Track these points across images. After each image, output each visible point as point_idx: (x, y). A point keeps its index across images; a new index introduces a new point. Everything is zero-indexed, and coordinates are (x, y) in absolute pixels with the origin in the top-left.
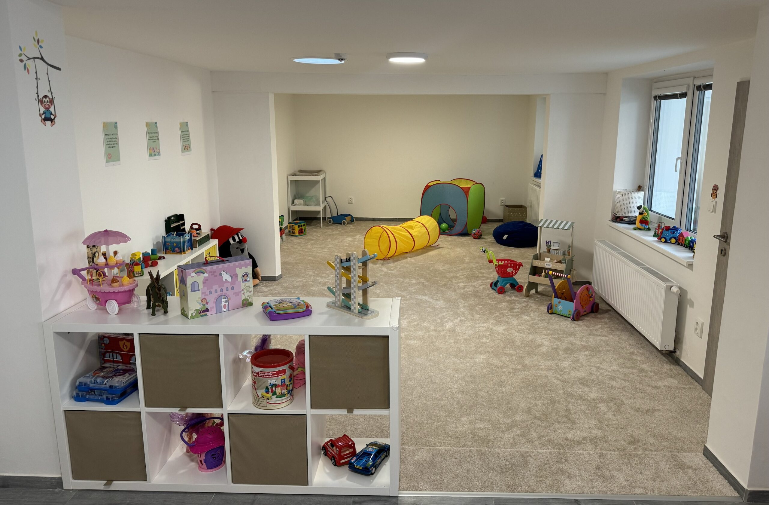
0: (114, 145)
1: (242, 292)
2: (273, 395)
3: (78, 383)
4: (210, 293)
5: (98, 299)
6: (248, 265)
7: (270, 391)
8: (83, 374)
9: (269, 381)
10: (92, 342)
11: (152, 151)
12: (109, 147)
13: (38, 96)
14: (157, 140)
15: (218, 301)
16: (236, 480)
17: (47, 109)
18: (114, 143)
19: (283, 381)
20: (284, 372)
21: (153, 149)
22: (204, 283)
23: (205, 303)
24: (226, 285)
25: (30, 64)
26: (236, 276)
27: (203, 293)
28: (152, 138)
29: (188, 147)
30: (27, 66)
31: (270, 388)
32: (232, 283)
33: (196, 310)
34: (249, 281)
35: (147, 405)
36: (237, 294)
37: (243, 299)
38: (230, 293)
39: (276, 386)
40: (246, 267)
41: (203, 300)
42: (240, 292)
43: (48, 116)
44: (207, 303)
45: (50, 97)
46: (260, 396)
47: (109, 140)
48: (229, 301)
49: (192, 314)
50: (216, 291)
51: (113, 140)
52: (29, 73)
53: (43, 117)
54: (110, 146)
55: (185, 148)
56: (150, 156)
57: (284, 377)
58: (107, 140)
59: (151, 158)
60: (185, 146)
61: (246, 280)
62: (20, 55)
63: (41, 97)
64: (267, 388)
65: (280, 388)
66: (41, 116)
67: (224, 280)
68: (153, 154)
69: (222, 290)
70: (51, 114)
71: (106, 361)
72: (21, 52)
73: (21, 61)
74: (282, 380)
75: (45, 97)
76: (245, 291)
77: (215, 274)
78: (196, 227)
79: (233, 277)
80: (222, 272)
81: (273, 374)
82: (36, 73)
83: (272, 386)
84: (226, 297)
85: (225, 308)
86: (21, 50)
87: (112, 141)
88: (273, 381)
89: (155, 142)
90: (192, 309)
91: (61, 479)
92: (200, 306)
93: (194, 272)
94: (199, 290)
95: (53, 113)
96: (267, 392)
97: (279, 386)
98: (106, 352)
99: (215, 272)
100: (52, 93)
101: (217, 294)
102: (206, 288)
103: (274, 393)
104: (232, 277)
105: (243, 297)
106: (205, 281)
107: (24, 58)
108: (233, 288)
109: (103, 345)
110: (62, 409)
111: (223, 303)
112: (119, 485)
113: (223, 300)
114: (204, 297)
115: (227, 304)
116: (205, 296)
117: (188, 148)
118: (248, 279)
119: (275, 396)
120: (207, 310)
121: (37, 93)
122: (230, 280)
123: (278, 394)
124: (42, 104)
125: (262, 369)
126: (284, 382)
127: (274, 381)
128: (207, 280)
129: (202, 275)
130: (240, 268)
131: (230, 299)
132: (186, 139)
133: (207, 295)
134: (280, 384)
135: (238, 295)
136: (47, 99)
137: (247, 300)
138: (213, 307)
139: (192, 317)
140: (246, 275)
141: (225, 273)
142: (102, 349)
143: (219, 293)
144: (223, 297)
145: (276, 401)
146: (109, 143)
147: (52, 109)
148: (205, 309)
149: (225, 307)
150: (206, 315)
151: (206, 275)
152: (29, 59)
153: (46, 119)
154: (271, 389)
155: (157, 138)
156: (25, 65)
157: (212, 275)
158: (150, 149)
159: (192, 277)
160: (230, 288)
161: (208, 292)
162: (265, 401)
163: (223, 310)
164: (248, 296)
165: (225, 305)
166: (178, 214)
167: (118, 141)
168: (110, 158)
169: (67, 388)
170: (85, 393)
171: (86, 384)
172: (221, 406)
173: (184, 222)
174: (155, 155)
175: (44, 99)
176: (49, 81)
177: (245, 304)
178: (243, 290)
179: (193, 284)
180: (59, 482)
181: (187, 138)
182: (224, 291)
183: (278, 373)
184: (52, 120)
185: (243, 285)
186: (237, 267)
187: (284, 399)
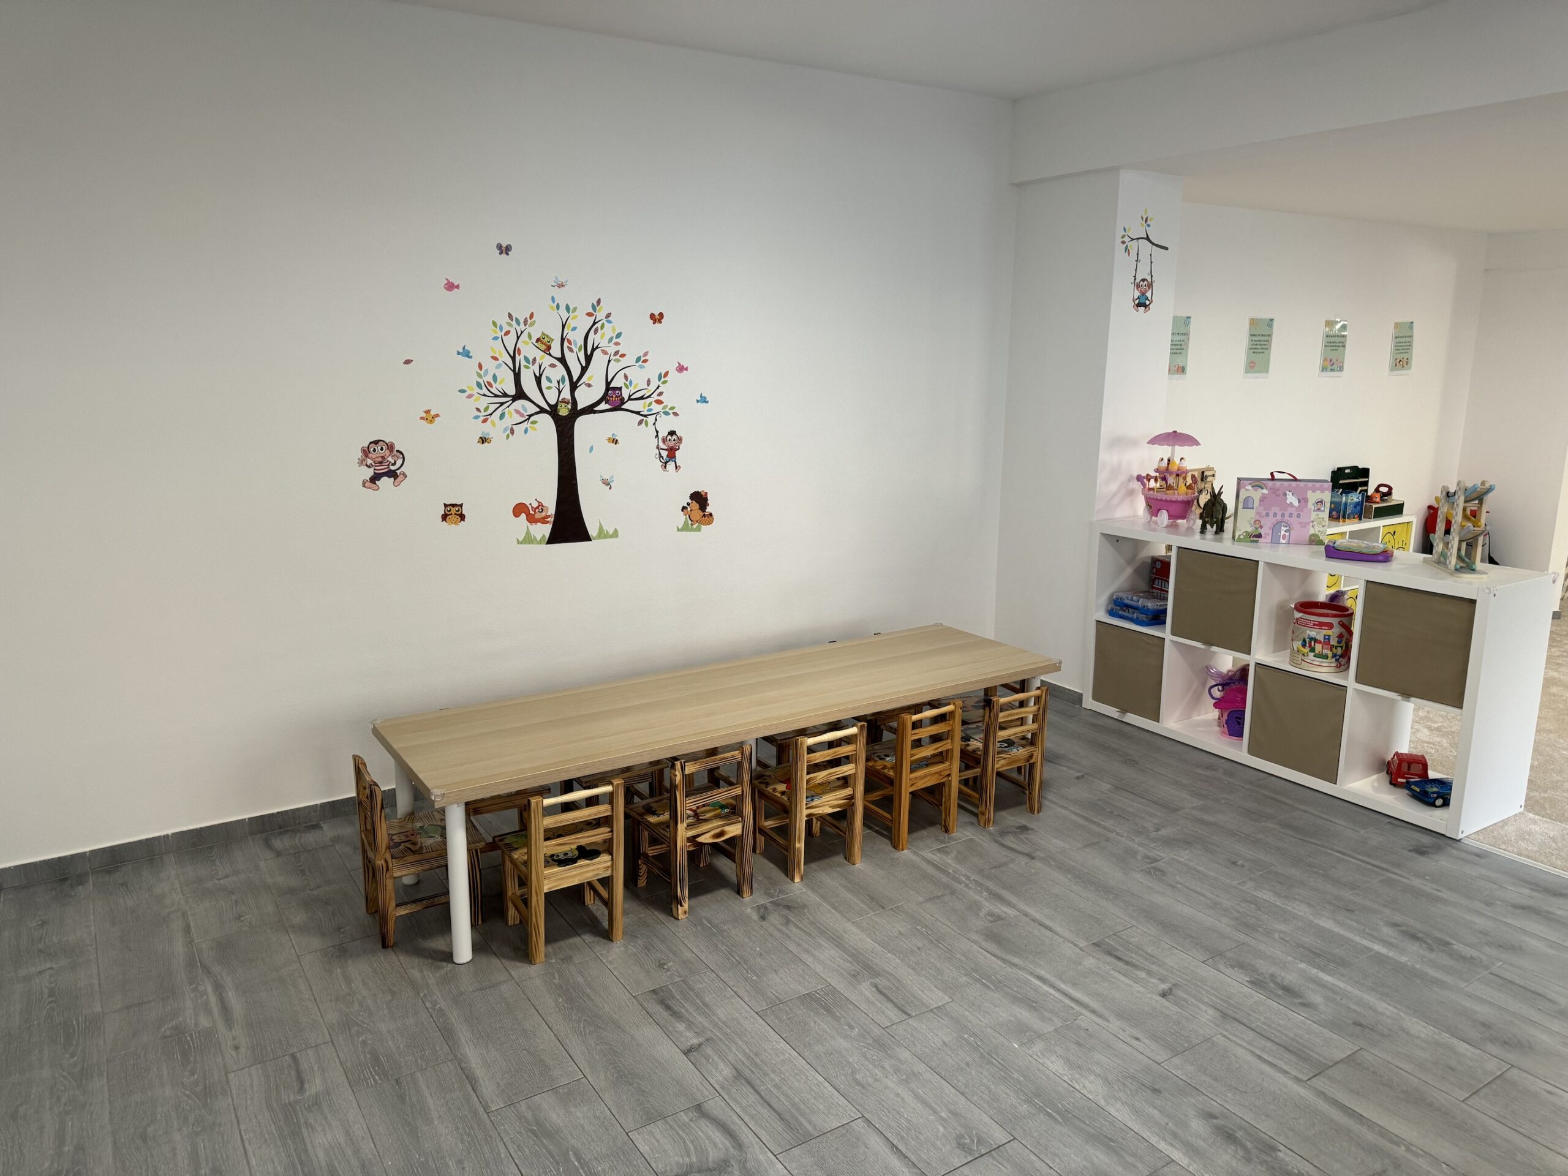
0: (1262, 351)
1: (1311, 524)
2: (1310, 651)
3: (1114, 597)
4: (1267, 515)
5: (1151, 507)
6: (1326, 489)
7: (1307, 645)
8: (1124, 592)
9: (1308, 632)
10: (1144, 563)
11: (1327, 364)
12: (1254, 352)
13: (1135, 279)
14: (1341, 348)
15: (1276, 527)
16: (1252, 751)
17: (1143, 294)
18: (1262, 347)
19: (1327, 639)
20: (1330, 626)
21: (1331, 361)
22: (1261, 501)
23: (1258, 526)
24: (1290, 510)
25: (1133, 246)
26: (1306, 500)
27: (1257, 513)
28: (1332, 344)
29: (1405, 363)
30: (1129, 248)
31: (1307, 640)
32: (1298, 509)
33: (1246, 532)
34: (1324, 511)
35: (1173, 633)
36: (1304, 525)
37: (1311, 533)
38: (1294, 521)
39: (1316, 641)
40: (1322, 492)
41: (1257, 522)
42: (1308, 524)
43: (1142, 301)
44: (1261, 527)
45: (1149, 280)
46: (1296, 650)
47: (1255, 343)
48: (1292, 532)
49: (1239, 536)
50: (1275, 515)
51: (1262, 343)
52: (1129, 255)
53: (1137, 302)
54: (1256, 351)
55: (1398, 364)
56: (1323, 370)
57: (1329, 632)
58: (1254, 342)
59: (1325, 374)
60: (1398, 361)
61: (1319, 509)
62: (1123, 237)
63: (1138, 280)
64: (1304, 641)
65: (1321, 645)
66: (1134, 301)
67: (1288, 502)
68: (1330, 367)
69: (1283, 515)
70: (1147, 299)
71: (1153, 588)
72: (1124, 233)
73: (1123, 242)
74: (1325, 635)
75: (1143, 280)
76: (1315, 523)
77: (1278, 493)
78: (1384, 490)
79: (1302, 501)
80: (1287, 492)
81: (1314, 625)
82: (1138, 255)
83: (1311, 639)
84: (1288, 525)
85: (1284, 539)
86: (1125, 231)
87: (1261, 345)
88: (1313, 633)
89: (1336, 350)
90: (1240, 530)
91: (1081, 695)
92: (1251, 529)
93: (1250, 484)
94: (1253, 508)
95: (1150, 298)
96: (1304, 646)
97: (1320, 642)
98: (1156, 578)
99: (1278, 490)
100: (1152, 276)
101: (1276, 518)
102: (1262, 508)
103: (1312, 650)
104: (1299, 502)
105: (1312, 531)
106: (1263, 499)
107: (1127, 239)
108: (1299, 516)
109: (1155, 570)
110: (1095, 618)
111: (1283, 533)
112: (1132, 718)
113: (1283, 528)
114: (1258, 518)
115: (1287, 534)
116: (1260, 517)
117: (1405, 365)
118: (1323, 509)
119: (1313, 654)
120: (1259, 536)
121: (1135, 277)
122: (1296, 504)
123: (1317, 652)
124: (1137, 289)
125: (1302, 614)
126: (1329, 639)
127: (1315, 633)
128: (1266, 498)
129: (1260, 490)
130: (1314, 491)
131: (1293, 529)
132: (1403, 349)
133: (1263, 517)
134: (1322, 640)
135: (1305, 527)
136: (1146, 282)
137: (1317, 536)
138: (1268, 534)
139: (1239, 540)
140: (1321, 502)
141: (1291, 493)
142: (1153, 574)
143: (1279, 517)
144: (1283, 524)
145: (1313, 661)
146: (1254, 347)
147: (1149, 294)
148: (1257, 533)
149: (1284, 537)
150: (1257, 541)
151: (1265, 491)
152: (1133, 239)
153: (1139, 305)
154: (1309, 643)
155: (1341, 344)
156: (1127, 246)
157: (1273, 493)
158: (1325, 360)
159: (1247, 490)
160: (1295, 515)
161: (1264, 513)
162: (1300, 656)
163: (1282, 541)
164: (1319, 531)
165: (1284, 536)
166: (1360, 467)
167: (1270, 346)
168: (1252, 367)
169: (1104, 599)
170: (1119, 608)
171: (1121, 599)
172: (1248, 652)
173: (1367, 482)
174: (1332, 370)
175: (1142, 283)
176: (1151, 263)
177: (1313, 541)
178: (1313, 522)
179: (1247, 499)
180: (1078, 698)
181: (1405, 348)
182: (1287, 517)
183: (1321, 625)
184: (1145, 306)
185: (1314, 515)
186: (1310, 489)
187: (1325, 662)
